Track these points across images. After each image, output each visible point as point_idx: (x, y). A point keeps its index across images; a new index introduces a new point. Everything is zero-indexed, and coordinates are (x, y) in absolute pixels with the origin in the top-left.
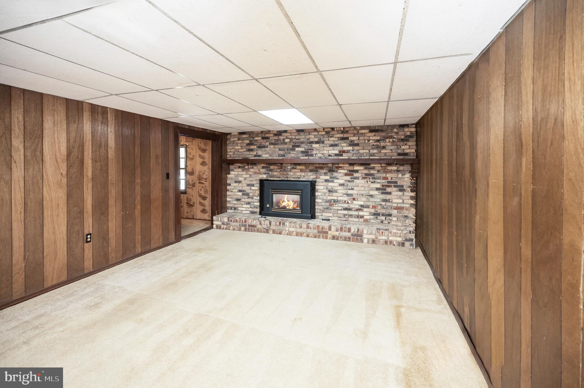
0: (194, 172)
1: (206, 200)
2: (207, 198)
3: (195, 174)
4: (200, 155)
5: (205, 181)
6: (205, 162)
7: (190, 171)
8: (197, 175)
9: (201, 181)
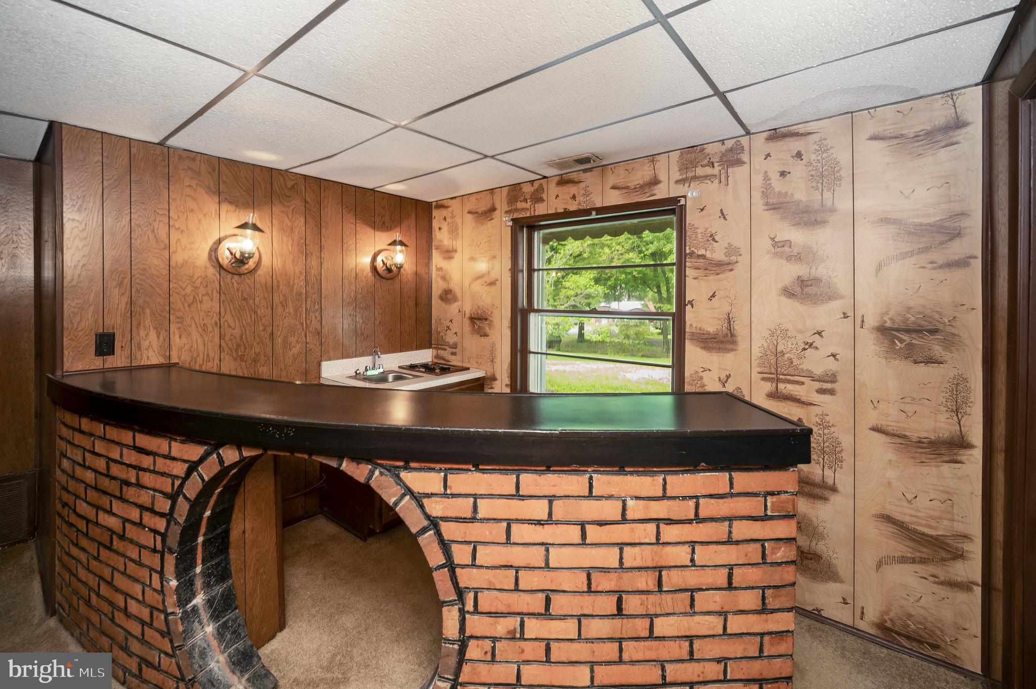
0: (732, 335)
1: (826, 499)
2: (834, 489)
3: (743, 344)
4: (776, 244)
5: (821, 391)
6: (817, 281)
7: (711, 329)
8: (756, 351)
9: (786, 388)
